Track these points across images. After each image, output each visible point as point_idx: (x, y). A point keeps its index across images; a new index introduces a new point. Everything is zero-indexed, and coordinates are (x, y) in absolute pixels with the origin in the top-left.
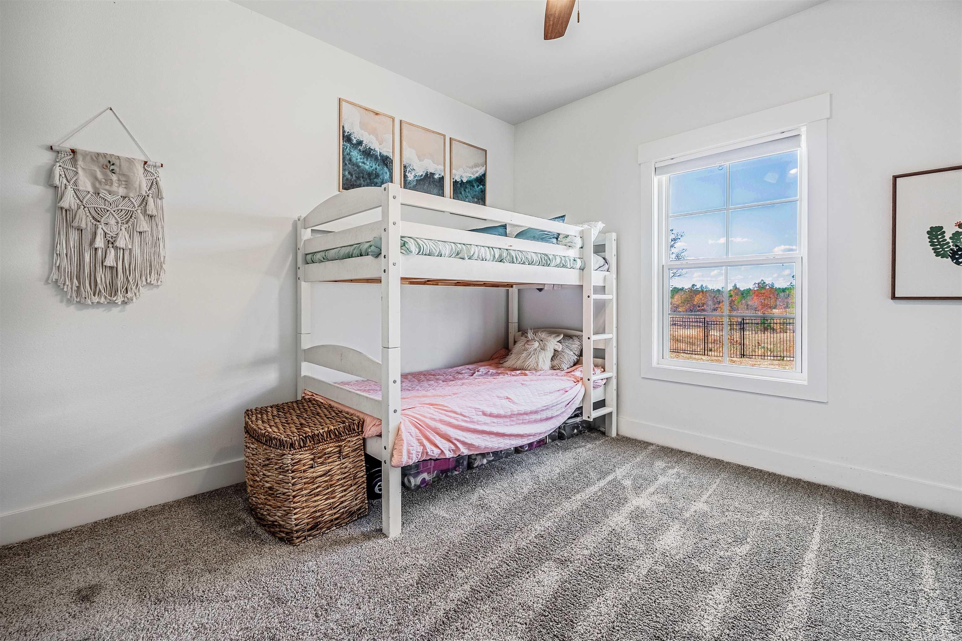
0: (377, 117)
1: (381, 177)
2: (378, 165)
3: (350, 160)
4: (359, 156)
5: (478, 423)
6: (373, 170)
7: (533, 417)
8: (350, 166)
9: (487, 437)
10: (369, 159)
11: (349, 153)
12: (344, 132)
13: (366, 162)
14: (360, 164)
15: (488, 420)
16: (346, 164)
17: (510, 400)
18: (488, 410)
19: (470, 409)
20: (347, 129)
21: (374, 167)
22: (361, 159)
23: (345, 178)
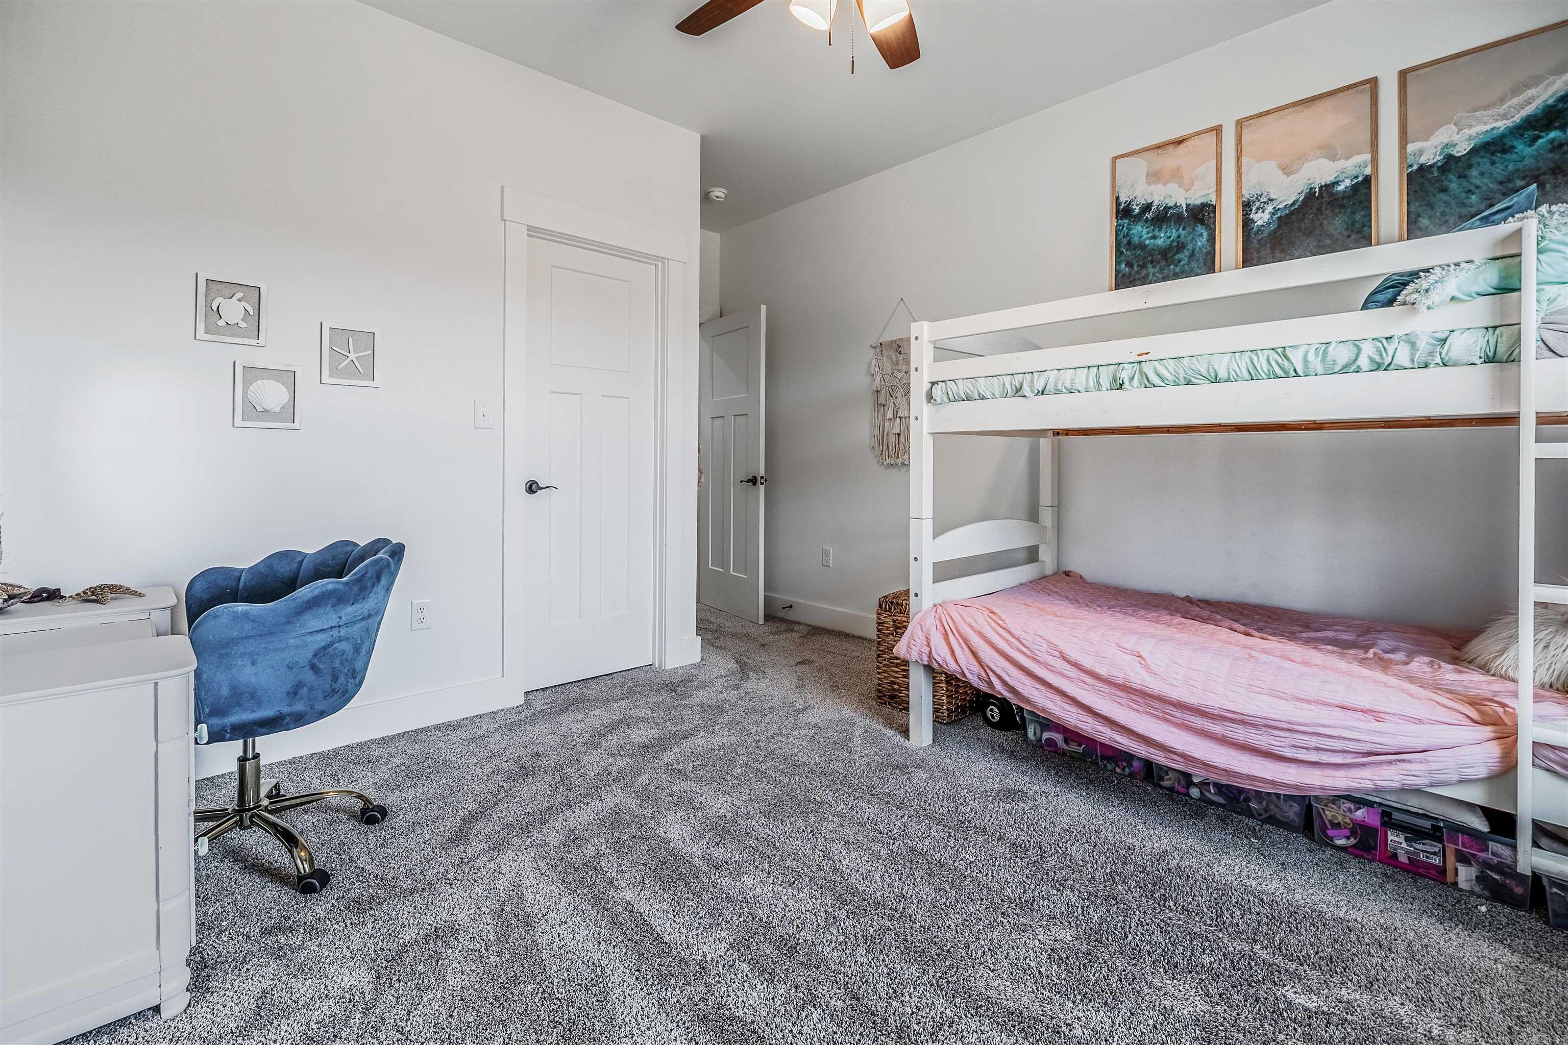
0: (1181, 146)
1: (1190, 247)
2: (1184, 229)
3: (1129, 243)
4: (1145, 231)
5: (1047, 666)
6: (1172, 241)
7: (1199, 722)
8: (1128, 253)
9: (1058, 699)
10: (1165, 227)
11: (1127, 233)
12: (1118, 203)
13: (1157, 233)
14: (1147, 242)
15: (1073, 672)
16: (1122, 253)
17: (1143, 662)
18: (1074, 655)
19: (1039, 639)
20: (1123, 199)
21: (1174, 234)
22: (1148, 233)
23: (1120, 275)
